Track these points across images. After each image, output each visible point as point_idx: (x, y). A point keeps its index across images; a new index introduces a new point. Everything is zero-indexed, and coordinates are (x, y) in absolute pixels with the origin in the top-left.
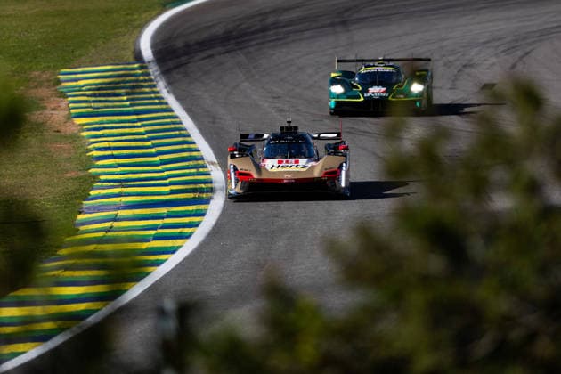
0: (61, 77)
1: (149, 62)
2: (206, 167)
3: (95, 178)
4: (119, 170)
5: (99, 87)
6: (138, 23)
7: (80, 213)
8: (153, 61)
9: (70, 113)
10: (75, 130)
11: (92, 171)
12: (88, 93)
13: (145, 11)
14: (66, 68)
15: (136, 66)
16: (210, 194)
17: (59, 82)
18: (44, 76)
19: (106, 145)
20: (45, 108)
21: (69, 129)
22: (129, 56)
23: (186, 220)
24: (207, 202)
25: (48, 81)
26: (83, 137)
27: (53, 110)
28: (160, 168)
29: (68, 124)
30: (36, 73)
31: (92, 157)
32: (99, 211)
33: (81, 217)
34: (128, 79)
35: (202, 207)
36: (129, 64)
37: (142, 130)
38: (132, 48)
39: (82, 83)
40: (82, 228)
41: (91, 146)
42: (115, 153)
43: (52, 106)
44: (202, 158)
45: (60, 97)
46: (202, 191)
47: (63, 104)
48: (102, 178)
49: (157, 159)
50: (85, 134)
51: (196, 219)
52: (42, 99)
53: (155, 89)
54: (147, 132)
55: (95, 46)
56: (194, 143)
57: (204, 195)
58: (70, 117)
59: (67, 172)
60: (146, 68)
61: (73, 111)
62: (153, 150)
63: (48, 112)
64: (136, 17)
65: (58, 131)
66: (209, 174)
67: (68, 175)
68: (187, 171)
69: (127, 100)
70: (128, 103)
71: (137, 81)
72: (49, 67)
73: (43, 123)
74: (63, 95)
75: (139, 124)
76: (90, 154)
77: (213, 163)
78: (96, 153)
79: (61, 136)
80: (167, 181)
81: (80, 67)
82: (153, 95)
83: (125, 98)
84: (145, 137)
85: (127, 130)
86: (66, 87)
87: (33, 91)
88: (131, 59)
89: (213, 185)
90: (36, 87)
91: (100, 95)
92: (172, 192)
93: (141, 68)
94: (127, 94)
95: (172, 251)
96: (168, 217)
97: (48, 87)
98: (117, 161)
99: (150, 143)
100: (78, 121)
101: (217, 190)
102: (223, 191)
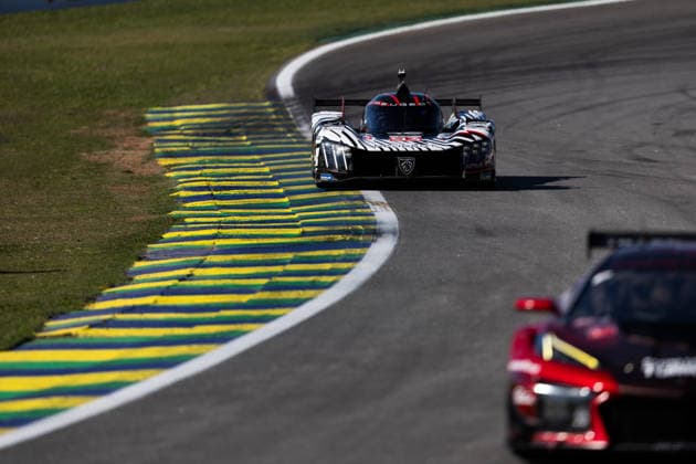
0: (149, 116)
1: (288, 100)
2: (368, 207)
3: (179, 220)
4: (219, 212)
5: (202, 126)
6: (274, 59)
7: (140, 259)
8: (294, 99)
9: (153, 153)
10: (157, 172)
11: (174, 213)
12: (186, 132)
13: (287, 46)
14: (158, 106)
15: (267, 104)
16: (371, 237)
17: (145, 121)
18: (123, 115)
19: (204, 184)
20: (116, 147)
21: (148, 170)
22: (258, 92)
23: (327, 266)
24: (366, 245)
25: (127, 119)
26: (168, 178)
27: (126, 149)
28: (289, 210)
29: (147, 165)
30: (111, 112)
31: (178, 197)
32: (173, 257)
33: (139, 265)
34: (252, 118)
35: (358, 251)
36: (258, 101)
37: (267, 169)
38: (264, 85)
39: (177, 123)
40: (137, 278)
41: (179, 186)
42: (215, 193)
43: (126, 145)
44: (361, 199)
45: (142, 136)
46: (358, 233)
47: (146, 142)
48: (187, 220)
49: (286, 200)
50: (172, 175)
51: (344, 266)
52: (113, 138)
53: (294, 129)
54: (272, 172)
55: (207, 83)
57: (361, 238)
58: (152, 157)
59: (132, 216)
60: (282, 106)
61: (157, 150)
62: (281, 191)
63: (118, 152)
64: (273, 51)
65: (129, 172)
66: (373, 215)
67: (133, 219)
68: (335, 212)
69: (246, 140)
70: (248, 143)
71: (267, 120)
72: (131, 105)
73: (105, 164)
74: (147, 134)
75: (262, 164)
76: (175, 194)
77: (377, 204)
78: (183, 194)
79: (132, 178)
80: (299, 223)
81: (180, 105)
82: (289, 135)
83: (244, 138)
84: (270, 176)
85: (241, 170)
86: (152, 128)
87: (99, 131)
88: (260, 97)
89: (377, 227)
90: (107, 127)
91: (204, 135)
92: (304, 234)
93: (273, 106)
94: (247, 134)
95: (297, 303)
96: (293, 262)
97: (126, 127)
98: (218, 202)
99: (276, 183)
100: (164, 162)
101: (384, 233)
102: (394, 233)
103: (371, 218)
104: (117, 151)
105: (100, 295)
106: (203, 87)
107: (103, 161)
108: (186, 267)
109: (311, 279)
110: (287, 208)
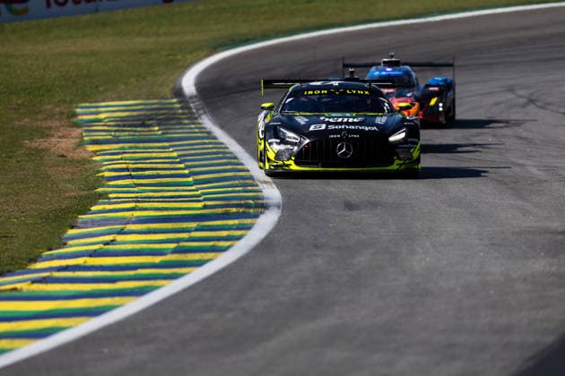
0: (79, 110)
1: (191, 97)
2: (257, 186)
3: (104, 196)
4: (136, 189)
5: (122, 119)
6: (181, 63)
7: (72, 227)
8: (196, 97)
9: (82, 141)
10: (85, 155)
11: (100, 190)
12: (109, 124)
13: (191, 53)
14: (86, 102)
15: (175, 100)
16: (260, 210)
17: (75, 115)
18: (57, 109)
19: (124, 166)
20: (53, 136)
21: (79, 154)
22: (167, 91)
23: (224, 233)
24: (256, 216)
25: (61, 113)
26: (95, 161)
27: (60, 137)
28: (193, 188)
29: (78, 150)
30: (49, 107)
31: (103, 177)
32: (99, 226)
33: (71, 232)
34: (162, 112)
35: (248, 221)
36: (167, 99)
37: (175, 154)
38: (171, 85)
39: (102, 116)
40: (70, 242)
41: (104, 168)
42: (133, 173)
43: (60, 134)
44: (251, 178)
45: (73, 127)
46: (249, 206)
47: (76, 132)
48: (111, 196)
49: (190, 179)
50: (98, 158)
51: (238, 233)
52: (50, 128)
53: (196, 121)
54: (179, 156)
55: (126, 84)
56: (242, 164)
57: (251, 211)
58: (81, 144)
59: (66, 192)
60: (187, 102)
61: (86, 138)
62: (186, 172)
64: (179, 57)
65: (63, 156)
66: (261, 192)
67: (67, 195)
68: (230, 189)
69: (158, 130)
70: (160, 132)
71: (175, 114)
72: (65, 101)
73: (43, 150)
74: (77, 125)
75: (171, 149)
76: (100, 174)
77: (265, 182)
78: (107, 174)
79: (66, 161)
80: (201, 198)
81: (104, 101)
82: (193, 126)
83: (156, 128)
84: (178, 160)
85: (154, 155)
86: (81, 120)
87: (39, 123)
88: (169, 96)
89: (265, 201)
90: (45, 119)
91: (124, 126)
92: (205, 207)
93: (179, 103)
94: (158, 125)
95: (199, 264)
96: (197, 230)
97: (60, 120)
98: (136, 181)
99: (182, 166)
100: (91, 148)
101: (270, 206)
102: (278, 207)
103: (259, 194)
104: (53, 140)
105: (40, 256)
106: (123, 87)
107: (41, 147)
108: (110, 234)
109: (211, 243)
110: (191, 185)
